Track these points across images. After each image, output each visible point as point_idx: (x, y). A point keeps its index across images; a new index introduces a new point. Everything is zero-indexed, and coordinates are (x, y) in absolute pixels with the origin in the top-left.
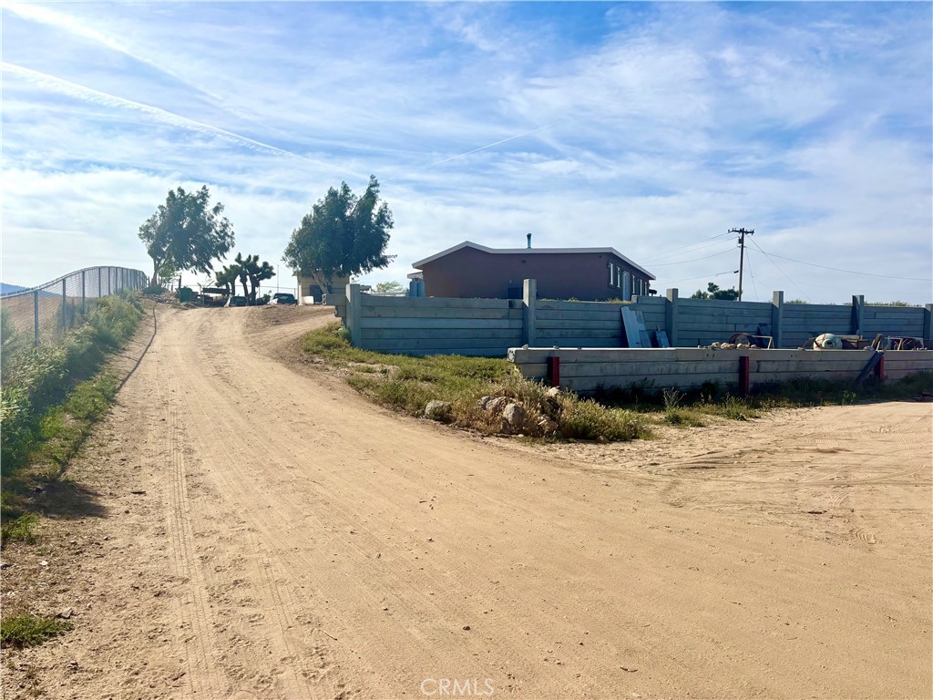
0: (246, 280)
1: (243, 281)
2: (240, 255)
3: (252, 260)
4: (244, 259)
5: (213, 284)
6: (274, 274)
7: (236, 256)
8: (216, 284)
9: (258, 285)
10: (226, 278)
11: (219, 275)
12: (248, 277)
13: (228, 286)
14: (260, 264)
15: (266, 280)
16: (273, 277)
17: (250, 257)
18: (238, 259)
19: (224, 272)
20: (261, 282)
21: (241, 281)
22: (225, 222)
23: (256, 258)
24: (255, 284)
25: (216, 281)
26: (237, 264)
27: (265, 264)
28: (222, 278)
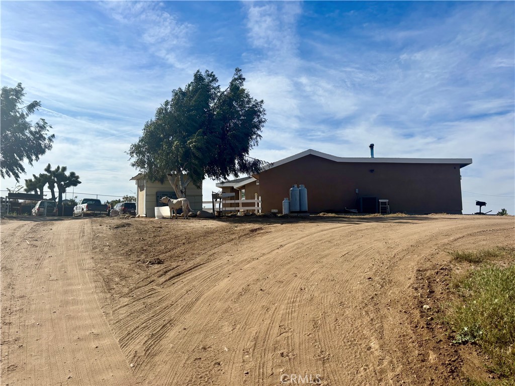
0: (54, 187)
1: (51, 188)
2: (49, 165)
3: (60, 170)
4: (53, 169)
5: (22, 190)
6: (80, 183)
7: (46, 166)
8: (25, 190)
9: (64, 191)
10: (36, 184)
11: (29, 182)
12: (56, 185)
13: (36, 192)
14: (67, 173)
15: (72, 187)
16: (79, 185)
17: (58, 167)
18: (48, 169)
19: (33, 180)
20: (67, 189)
21: (49, 187)
22: (41, 123)
23: (64, 169)
24: (62, 190)
25: (25, 187)
26: (46, 173)
27: (72, 174)
28: (31, 185)
